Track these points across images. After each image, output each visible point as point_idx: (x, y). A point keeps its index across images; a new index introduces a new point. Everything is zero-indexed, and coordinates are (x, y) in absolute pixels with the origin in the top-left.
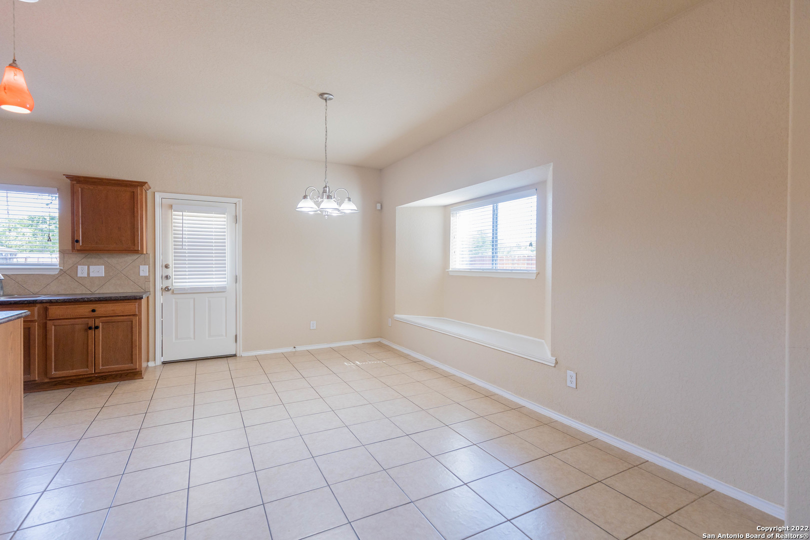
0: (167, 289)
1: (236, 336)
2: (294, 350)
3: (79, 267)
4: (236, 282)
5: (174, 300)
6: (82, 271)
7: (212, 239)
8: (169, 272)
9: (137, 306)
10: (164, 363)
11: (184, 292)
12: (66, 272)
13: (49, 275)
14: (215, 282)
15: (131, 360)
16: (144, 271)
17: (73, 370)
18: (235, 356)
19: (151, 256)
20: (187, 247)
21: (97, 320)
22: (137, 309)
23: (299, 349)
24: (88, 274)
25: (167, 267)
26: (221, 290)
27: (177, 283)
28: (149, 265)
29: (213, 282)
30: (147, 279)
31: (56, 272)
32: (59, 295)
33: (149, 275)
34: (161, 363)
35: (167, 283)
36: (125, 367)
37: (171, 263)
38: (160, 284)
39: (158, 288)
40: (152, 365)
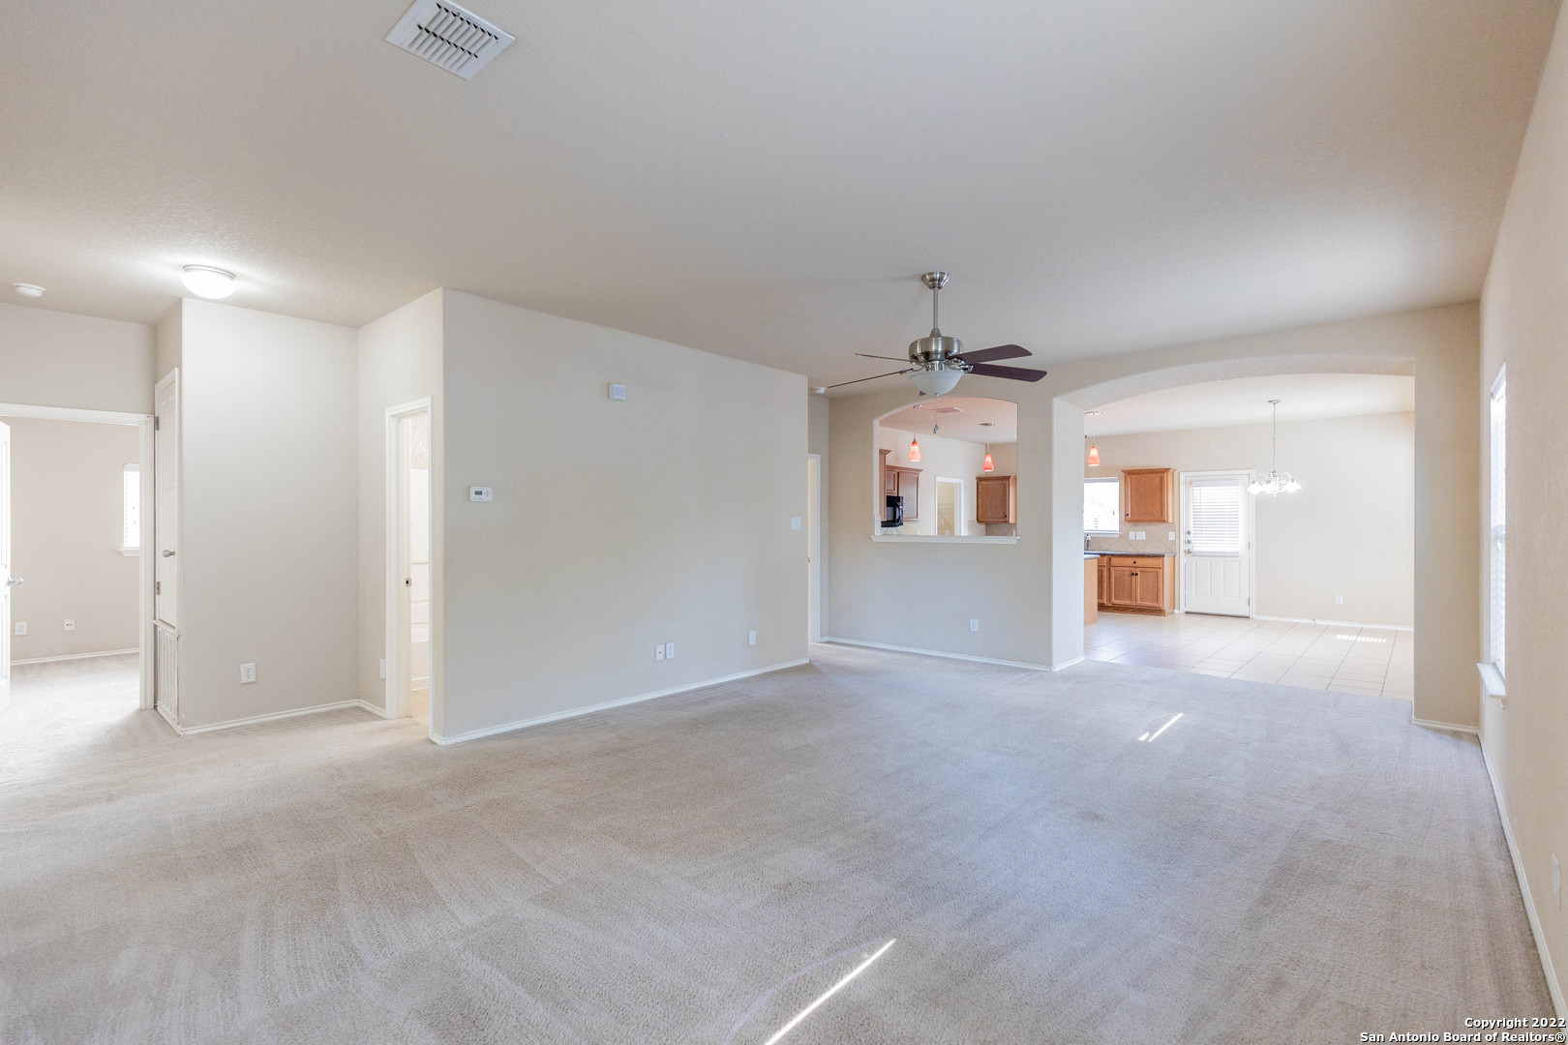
0: (1187, 553)
1: (1249, 599)
3: (1131, 532)
4: (1250, 548)
5: (1194, 561)
6: (1130, 535)
7: (1226, 509)
8: (1191, 537)
9: (1162, 562)
10: (1187, 613)
11: (1202, 555)
12: (1123, 536)
13: (1114, 538)
14: (1231, 548)
15: (1157, 601)
16: (1172, 536)
17: (1123, 601)
18: (1247, 617)
19: (1177, 524)
20: (1204, 517)
21: (1137, 569)
22: (1161, 565)
23: (1318, 622)
24: (1135, 537)
25: (1189, 533)
26: (1234, 555)
27: (1198, 546)
28: (1175, 532)
29: (1227, 549)
30: (1173, 542)
31: (1117, 536)
33: (1176, 539)
34: (1183, 612)
35: (1189, 547)
36: (1154, 604)
37: (1192, 530)
38: (1183, 547)
39: (1182, 550)
40: (1176, 611)
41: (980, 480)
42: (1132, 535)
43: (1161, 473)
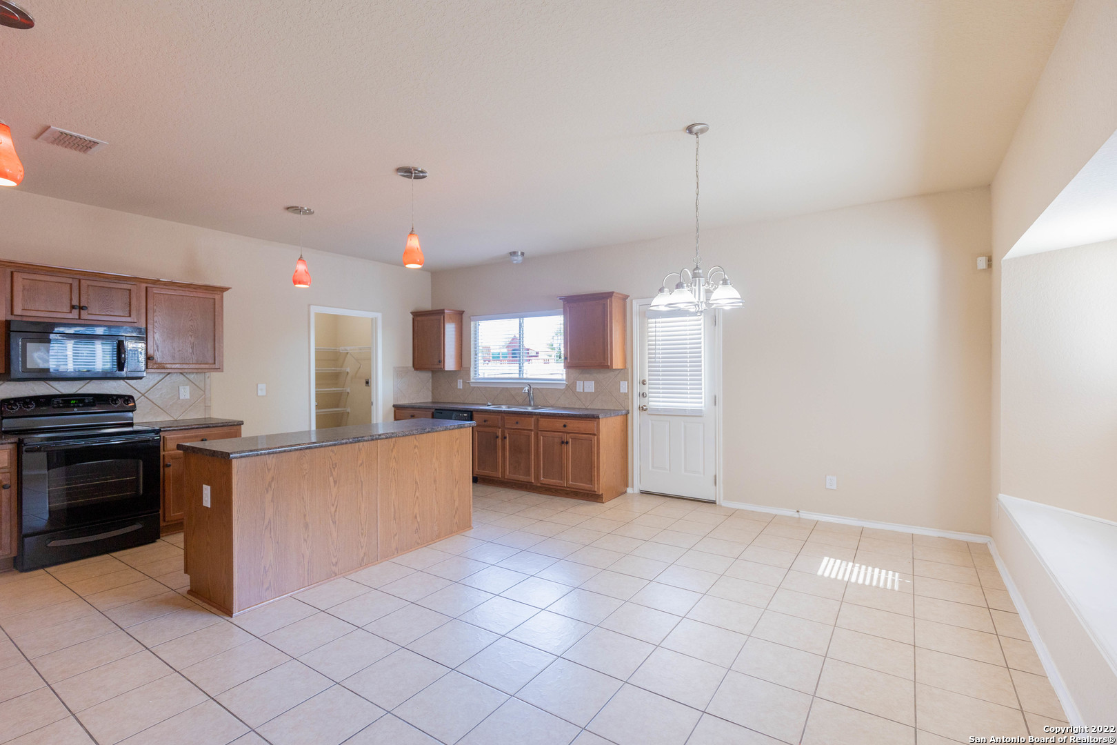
0: (643, 409)
1: (715, 476)
2: (796, 515)
3: (578, 382)
4: (715, 404)
5: (650, 421)
6: (579, 385)
7: (686, 348)
8: (646, 389)
9: (596, 425)
10: (642, 492)
11: (659, 413)
12: (570, 387)
13: (560, 389)
14: (691, 403)
16: (624, 387)
17: (553, 479)
18: (714, 502)
19: (630, 370)
20: (661, 360)
21: (568, 436)
22: (595, 429)
23: (805, 515)
24: (583, 390)
25: (644, 383)
26: (696, 414)
27: (657, 401)
28: (628, 380)
29: (687, 403)
30: (626, 395)
31: (563, 387)
32: (565, 408)
33: (628, 391)
34: (638, 492)
35: (644, 402)
36: (587, 486)
37: (647, 378)
38: (637, 402)
39: (636, 405)
40: (629, 490)
41: (417, 315)
42: (580, 386)
43: (603, 298)
